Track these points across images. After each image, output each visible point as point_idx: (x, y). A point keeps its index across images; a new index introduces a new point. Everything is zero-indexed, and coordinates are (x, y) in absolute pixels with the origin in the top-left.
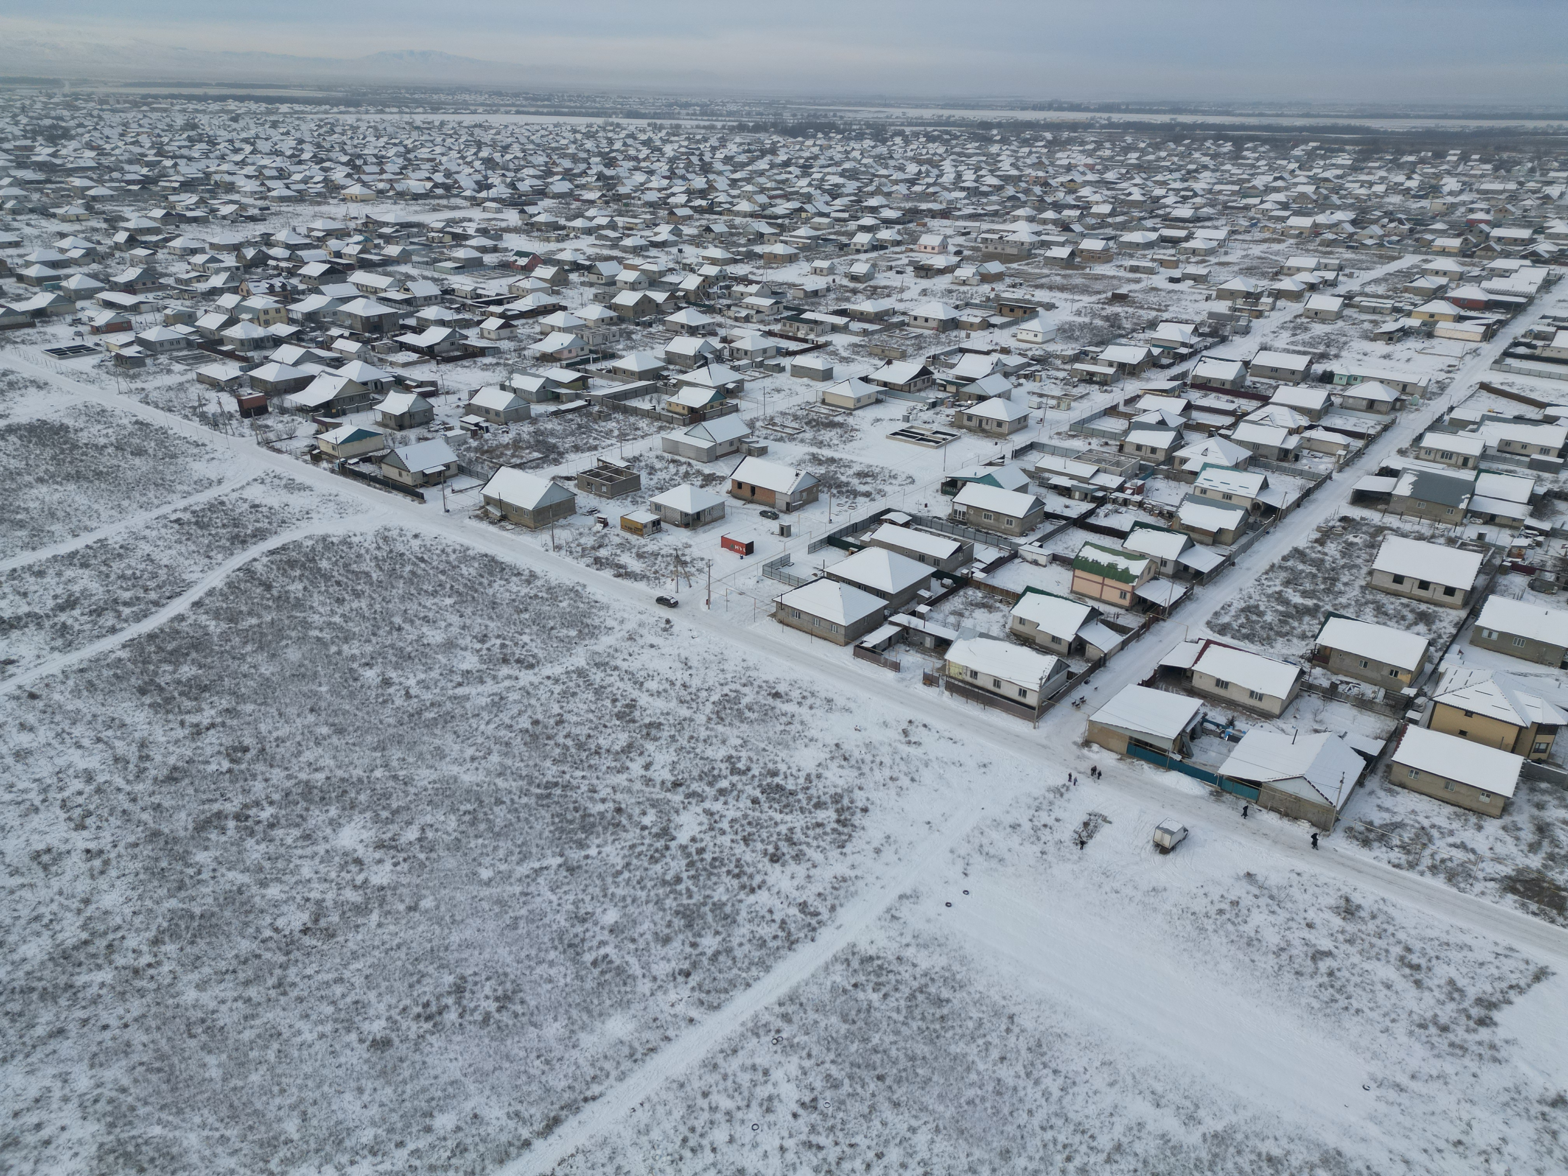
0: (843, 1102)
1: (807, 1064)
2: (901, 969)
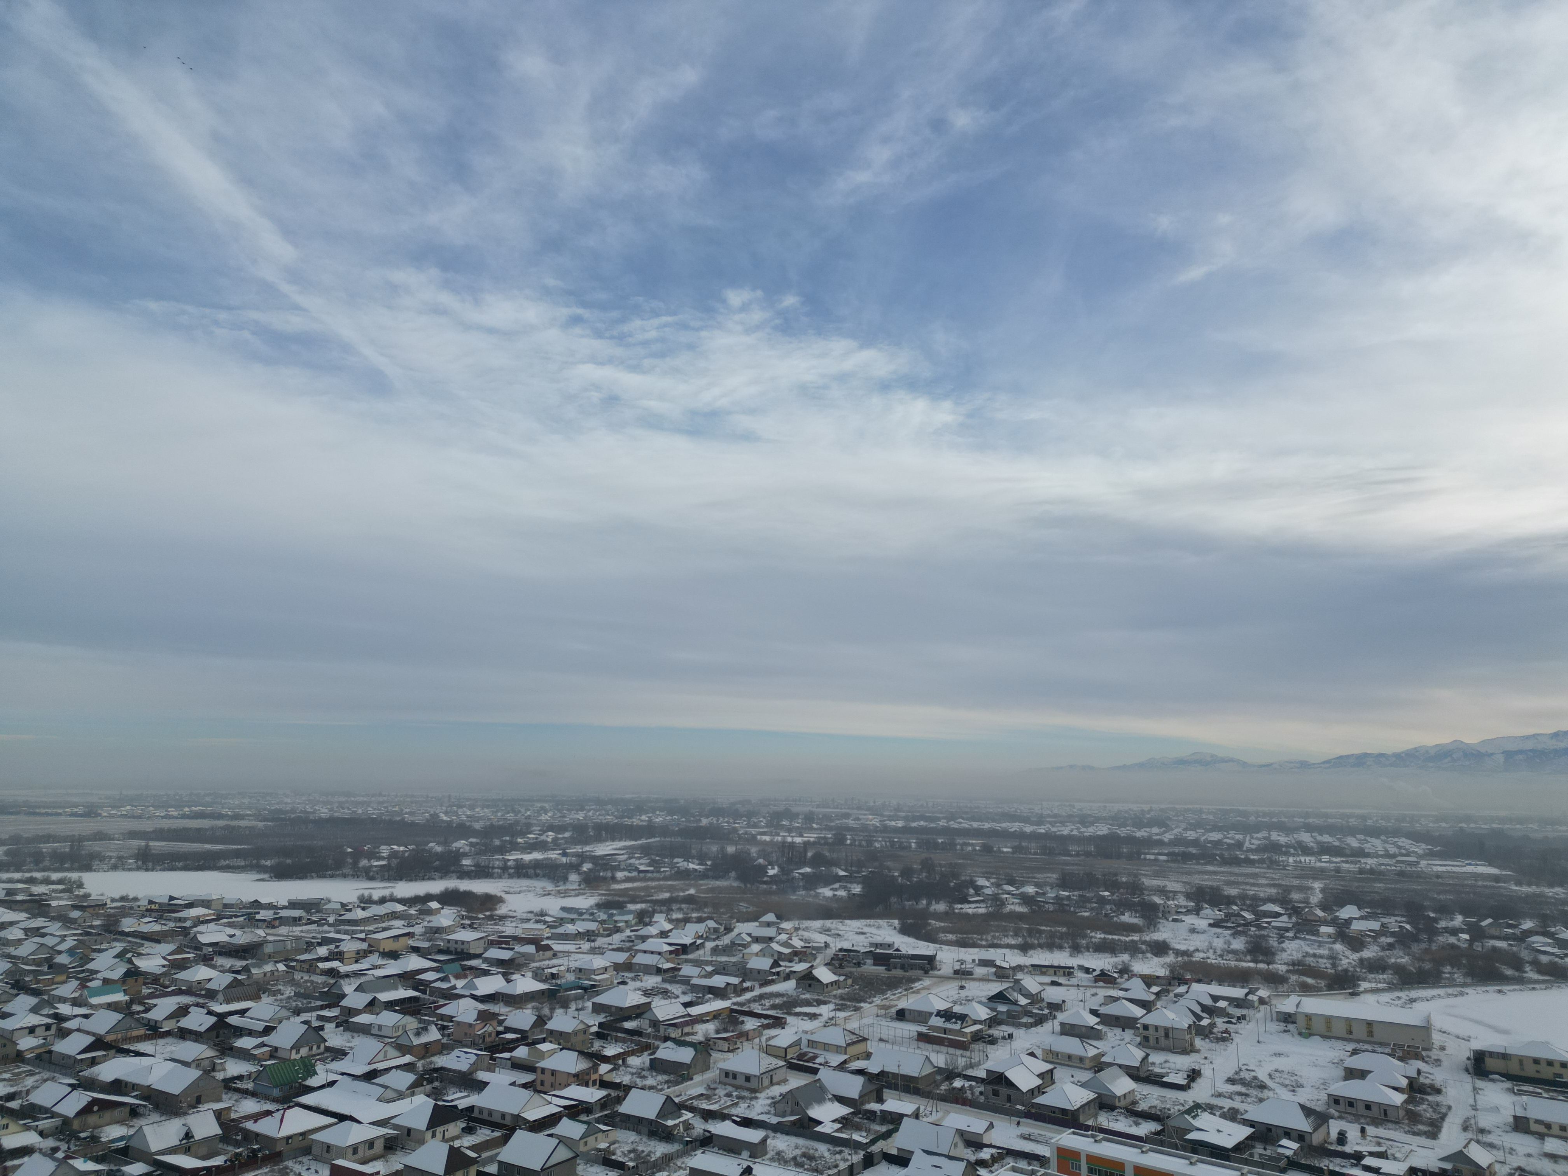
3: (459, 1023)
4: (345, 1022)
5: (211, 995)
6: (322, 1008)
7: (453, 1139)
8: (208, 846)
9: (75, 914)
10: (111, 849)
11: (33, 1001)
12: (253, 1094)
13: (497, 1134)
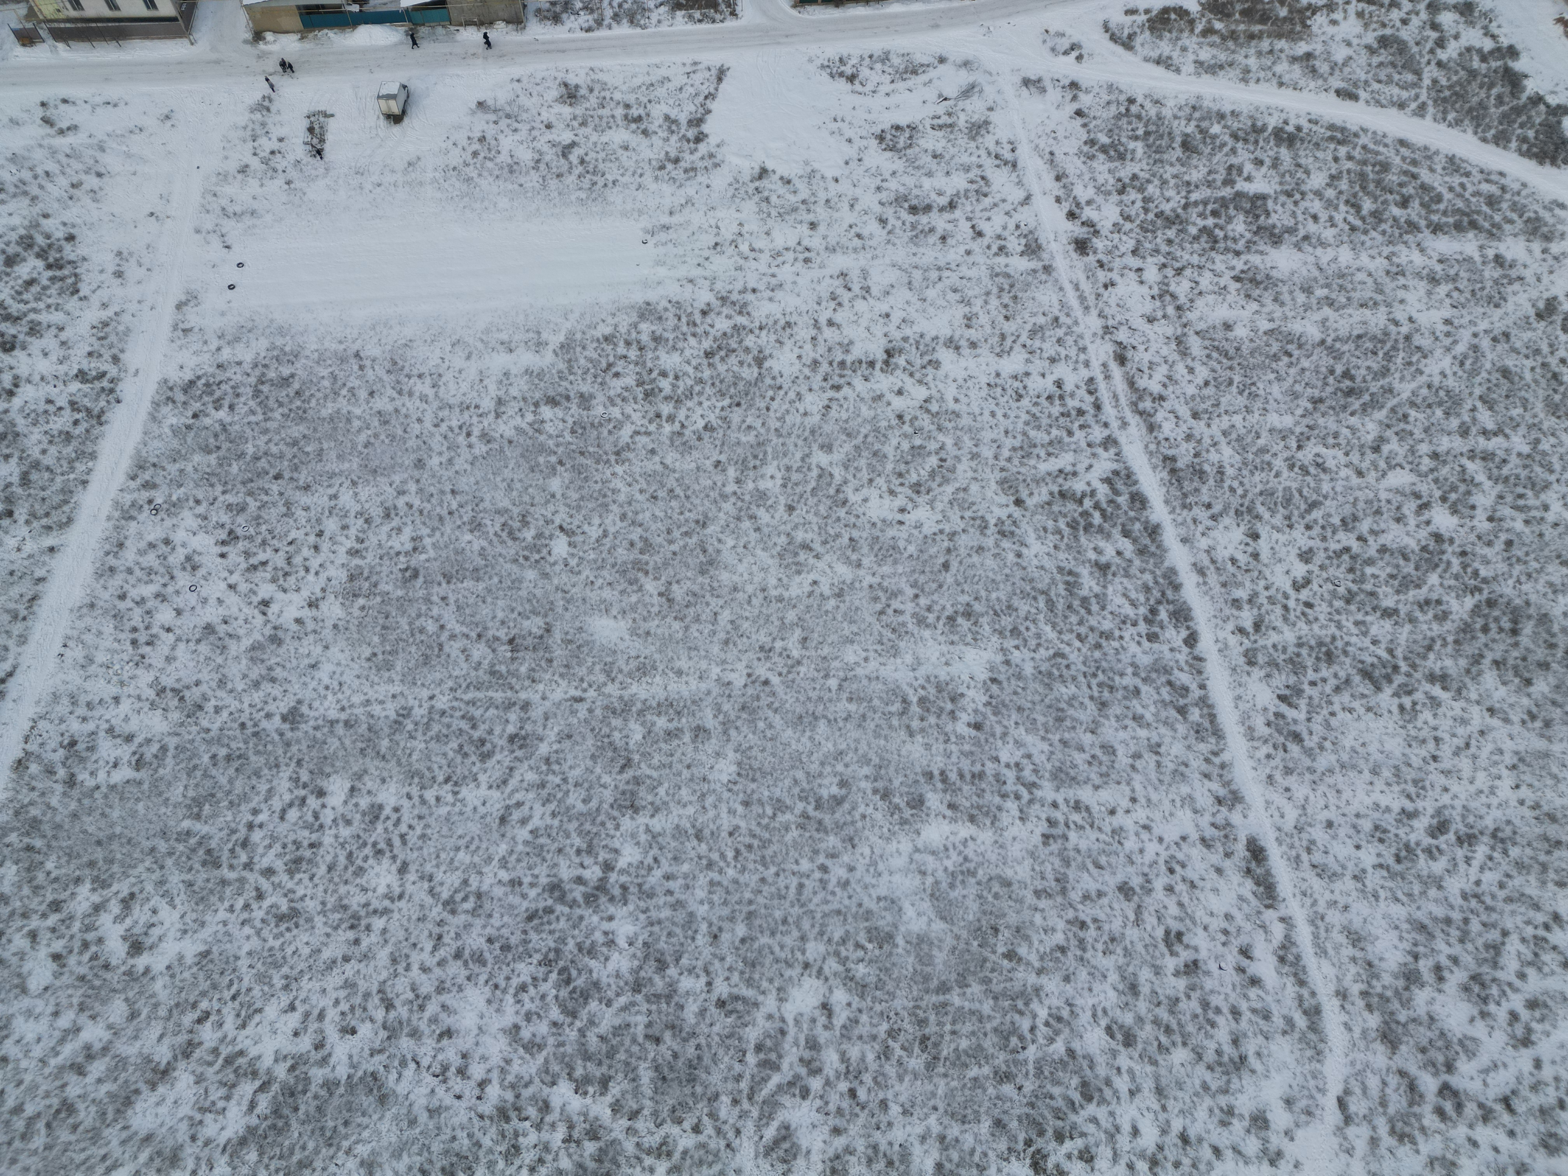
0: (259, 517)
1: (201, 509)
2: (229, 374)
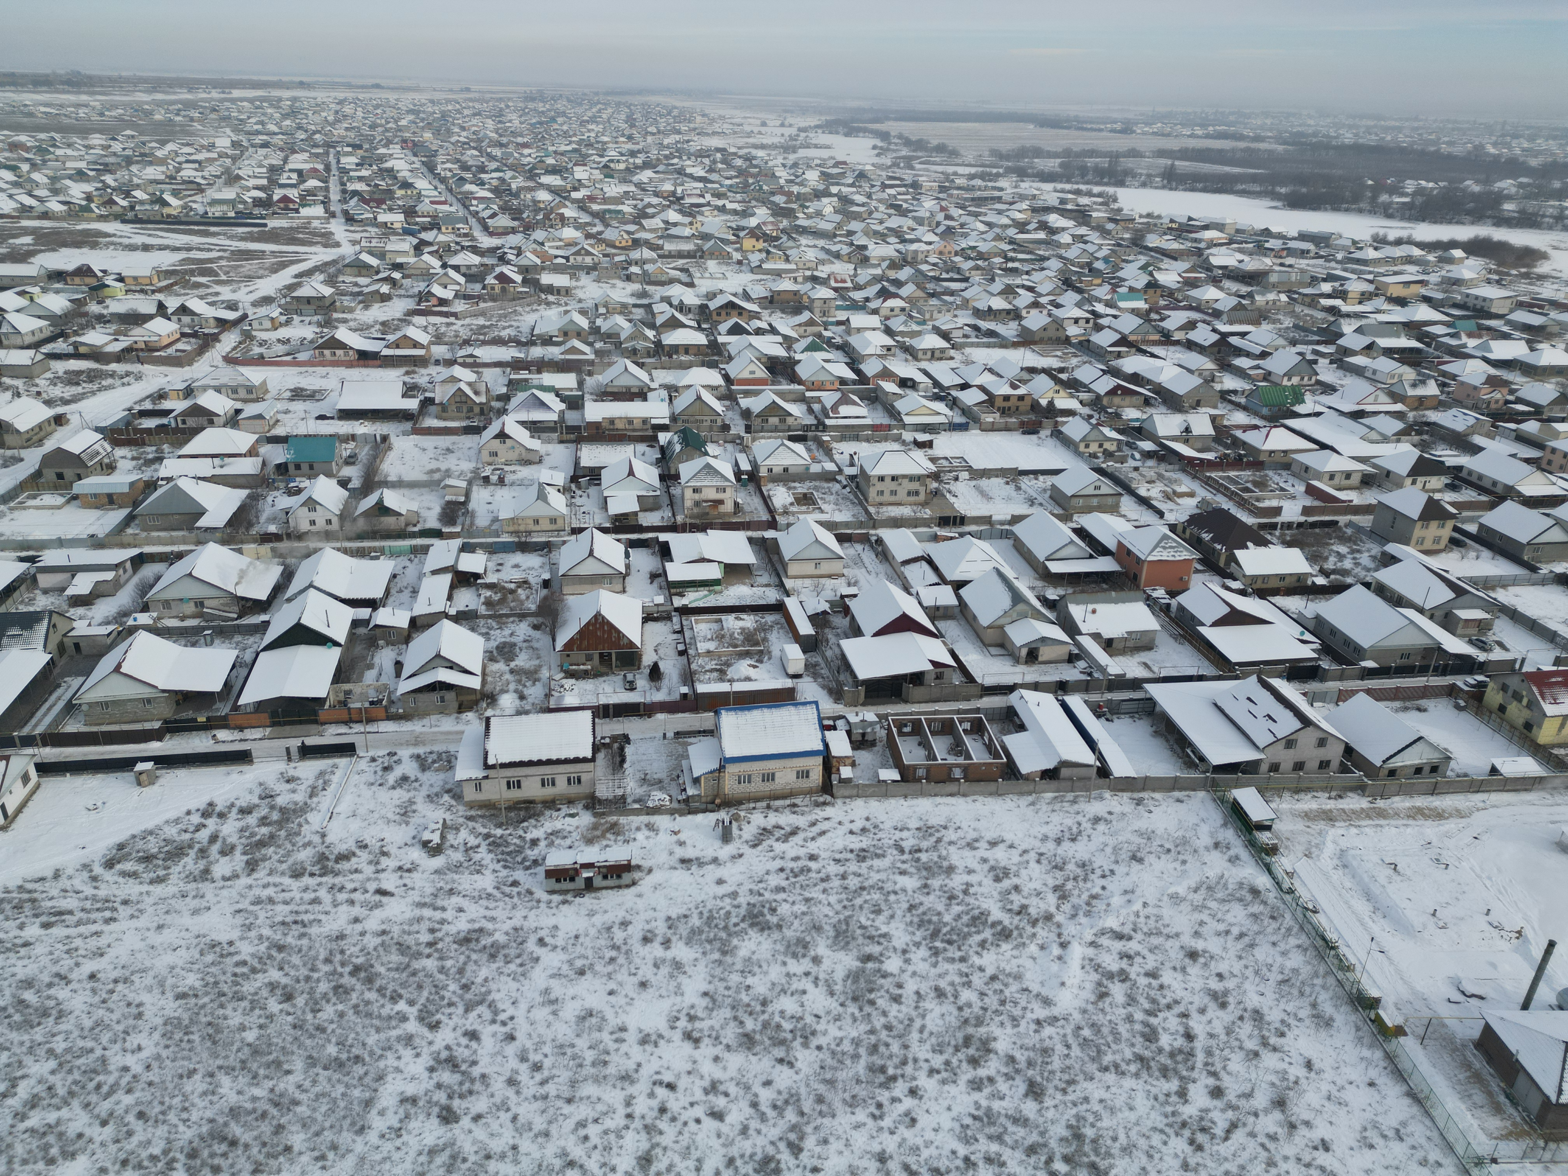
3: (1463, 383)
4: (1340, 360)
5: (1217, 314)
6: (1318, 343)
7: (1434, 491)
8: (1227, 169)
9: (1110, 226)
10: (1142, 166)
11: (1077, 297)
12: (1244, 408)
13: (1484, 498)
